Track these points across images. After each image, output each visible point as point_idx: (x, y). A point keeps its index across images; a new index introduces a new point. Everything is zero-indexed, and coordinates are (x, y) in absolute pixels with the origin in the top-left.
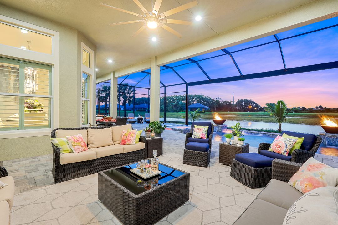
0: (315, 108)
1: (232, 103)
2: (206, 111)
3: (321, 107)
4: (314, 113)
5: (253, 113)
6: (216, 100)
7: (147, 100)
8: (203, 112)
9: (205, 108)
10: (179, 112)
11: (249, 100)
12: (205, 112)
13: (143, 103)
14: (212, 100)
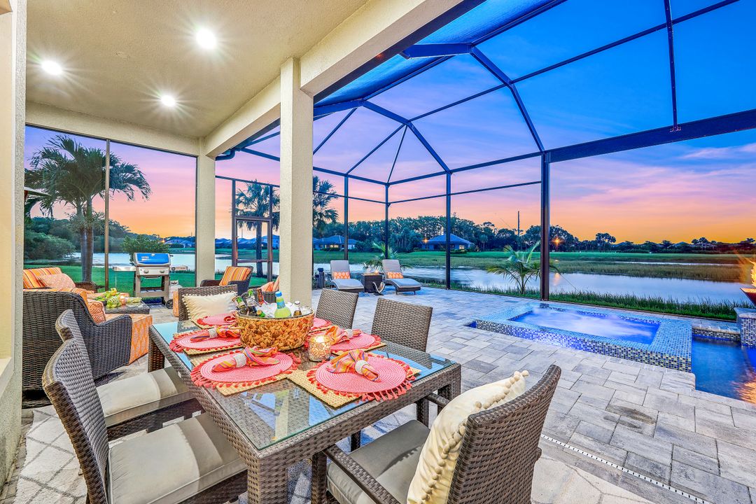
0: (690, 242)
1: (516, 233)
2: (469, 251)
3: (704, 240)
4: (693, 253)
5: (563, 253)
6: (483, 227)
7: (341, 228)
8: (461, 253)
9: (466, 245)
10: (408, 252)
11: (554, 227)
12: (465, 252)
13: (333, 234)
14: (475, 227)
